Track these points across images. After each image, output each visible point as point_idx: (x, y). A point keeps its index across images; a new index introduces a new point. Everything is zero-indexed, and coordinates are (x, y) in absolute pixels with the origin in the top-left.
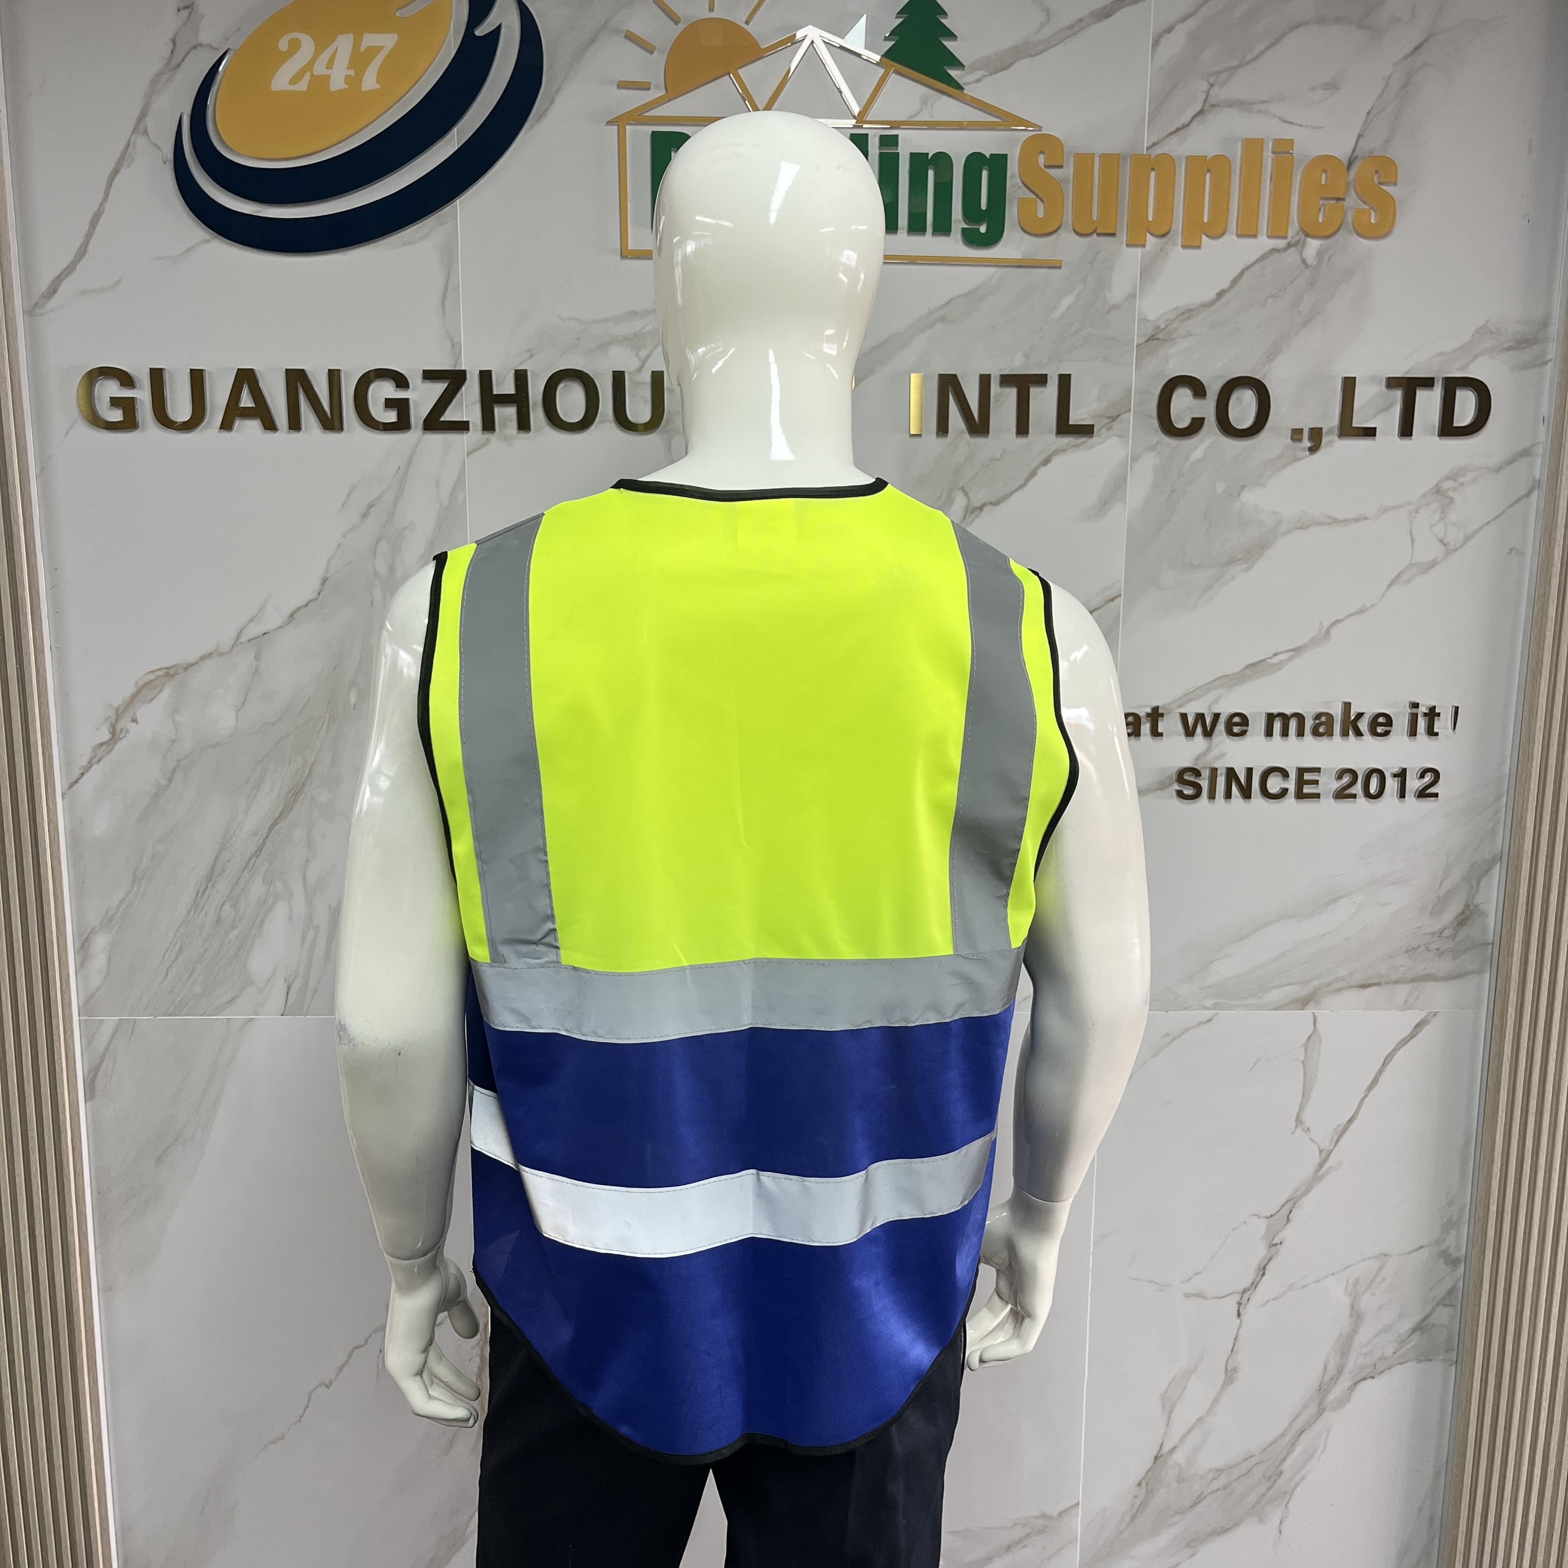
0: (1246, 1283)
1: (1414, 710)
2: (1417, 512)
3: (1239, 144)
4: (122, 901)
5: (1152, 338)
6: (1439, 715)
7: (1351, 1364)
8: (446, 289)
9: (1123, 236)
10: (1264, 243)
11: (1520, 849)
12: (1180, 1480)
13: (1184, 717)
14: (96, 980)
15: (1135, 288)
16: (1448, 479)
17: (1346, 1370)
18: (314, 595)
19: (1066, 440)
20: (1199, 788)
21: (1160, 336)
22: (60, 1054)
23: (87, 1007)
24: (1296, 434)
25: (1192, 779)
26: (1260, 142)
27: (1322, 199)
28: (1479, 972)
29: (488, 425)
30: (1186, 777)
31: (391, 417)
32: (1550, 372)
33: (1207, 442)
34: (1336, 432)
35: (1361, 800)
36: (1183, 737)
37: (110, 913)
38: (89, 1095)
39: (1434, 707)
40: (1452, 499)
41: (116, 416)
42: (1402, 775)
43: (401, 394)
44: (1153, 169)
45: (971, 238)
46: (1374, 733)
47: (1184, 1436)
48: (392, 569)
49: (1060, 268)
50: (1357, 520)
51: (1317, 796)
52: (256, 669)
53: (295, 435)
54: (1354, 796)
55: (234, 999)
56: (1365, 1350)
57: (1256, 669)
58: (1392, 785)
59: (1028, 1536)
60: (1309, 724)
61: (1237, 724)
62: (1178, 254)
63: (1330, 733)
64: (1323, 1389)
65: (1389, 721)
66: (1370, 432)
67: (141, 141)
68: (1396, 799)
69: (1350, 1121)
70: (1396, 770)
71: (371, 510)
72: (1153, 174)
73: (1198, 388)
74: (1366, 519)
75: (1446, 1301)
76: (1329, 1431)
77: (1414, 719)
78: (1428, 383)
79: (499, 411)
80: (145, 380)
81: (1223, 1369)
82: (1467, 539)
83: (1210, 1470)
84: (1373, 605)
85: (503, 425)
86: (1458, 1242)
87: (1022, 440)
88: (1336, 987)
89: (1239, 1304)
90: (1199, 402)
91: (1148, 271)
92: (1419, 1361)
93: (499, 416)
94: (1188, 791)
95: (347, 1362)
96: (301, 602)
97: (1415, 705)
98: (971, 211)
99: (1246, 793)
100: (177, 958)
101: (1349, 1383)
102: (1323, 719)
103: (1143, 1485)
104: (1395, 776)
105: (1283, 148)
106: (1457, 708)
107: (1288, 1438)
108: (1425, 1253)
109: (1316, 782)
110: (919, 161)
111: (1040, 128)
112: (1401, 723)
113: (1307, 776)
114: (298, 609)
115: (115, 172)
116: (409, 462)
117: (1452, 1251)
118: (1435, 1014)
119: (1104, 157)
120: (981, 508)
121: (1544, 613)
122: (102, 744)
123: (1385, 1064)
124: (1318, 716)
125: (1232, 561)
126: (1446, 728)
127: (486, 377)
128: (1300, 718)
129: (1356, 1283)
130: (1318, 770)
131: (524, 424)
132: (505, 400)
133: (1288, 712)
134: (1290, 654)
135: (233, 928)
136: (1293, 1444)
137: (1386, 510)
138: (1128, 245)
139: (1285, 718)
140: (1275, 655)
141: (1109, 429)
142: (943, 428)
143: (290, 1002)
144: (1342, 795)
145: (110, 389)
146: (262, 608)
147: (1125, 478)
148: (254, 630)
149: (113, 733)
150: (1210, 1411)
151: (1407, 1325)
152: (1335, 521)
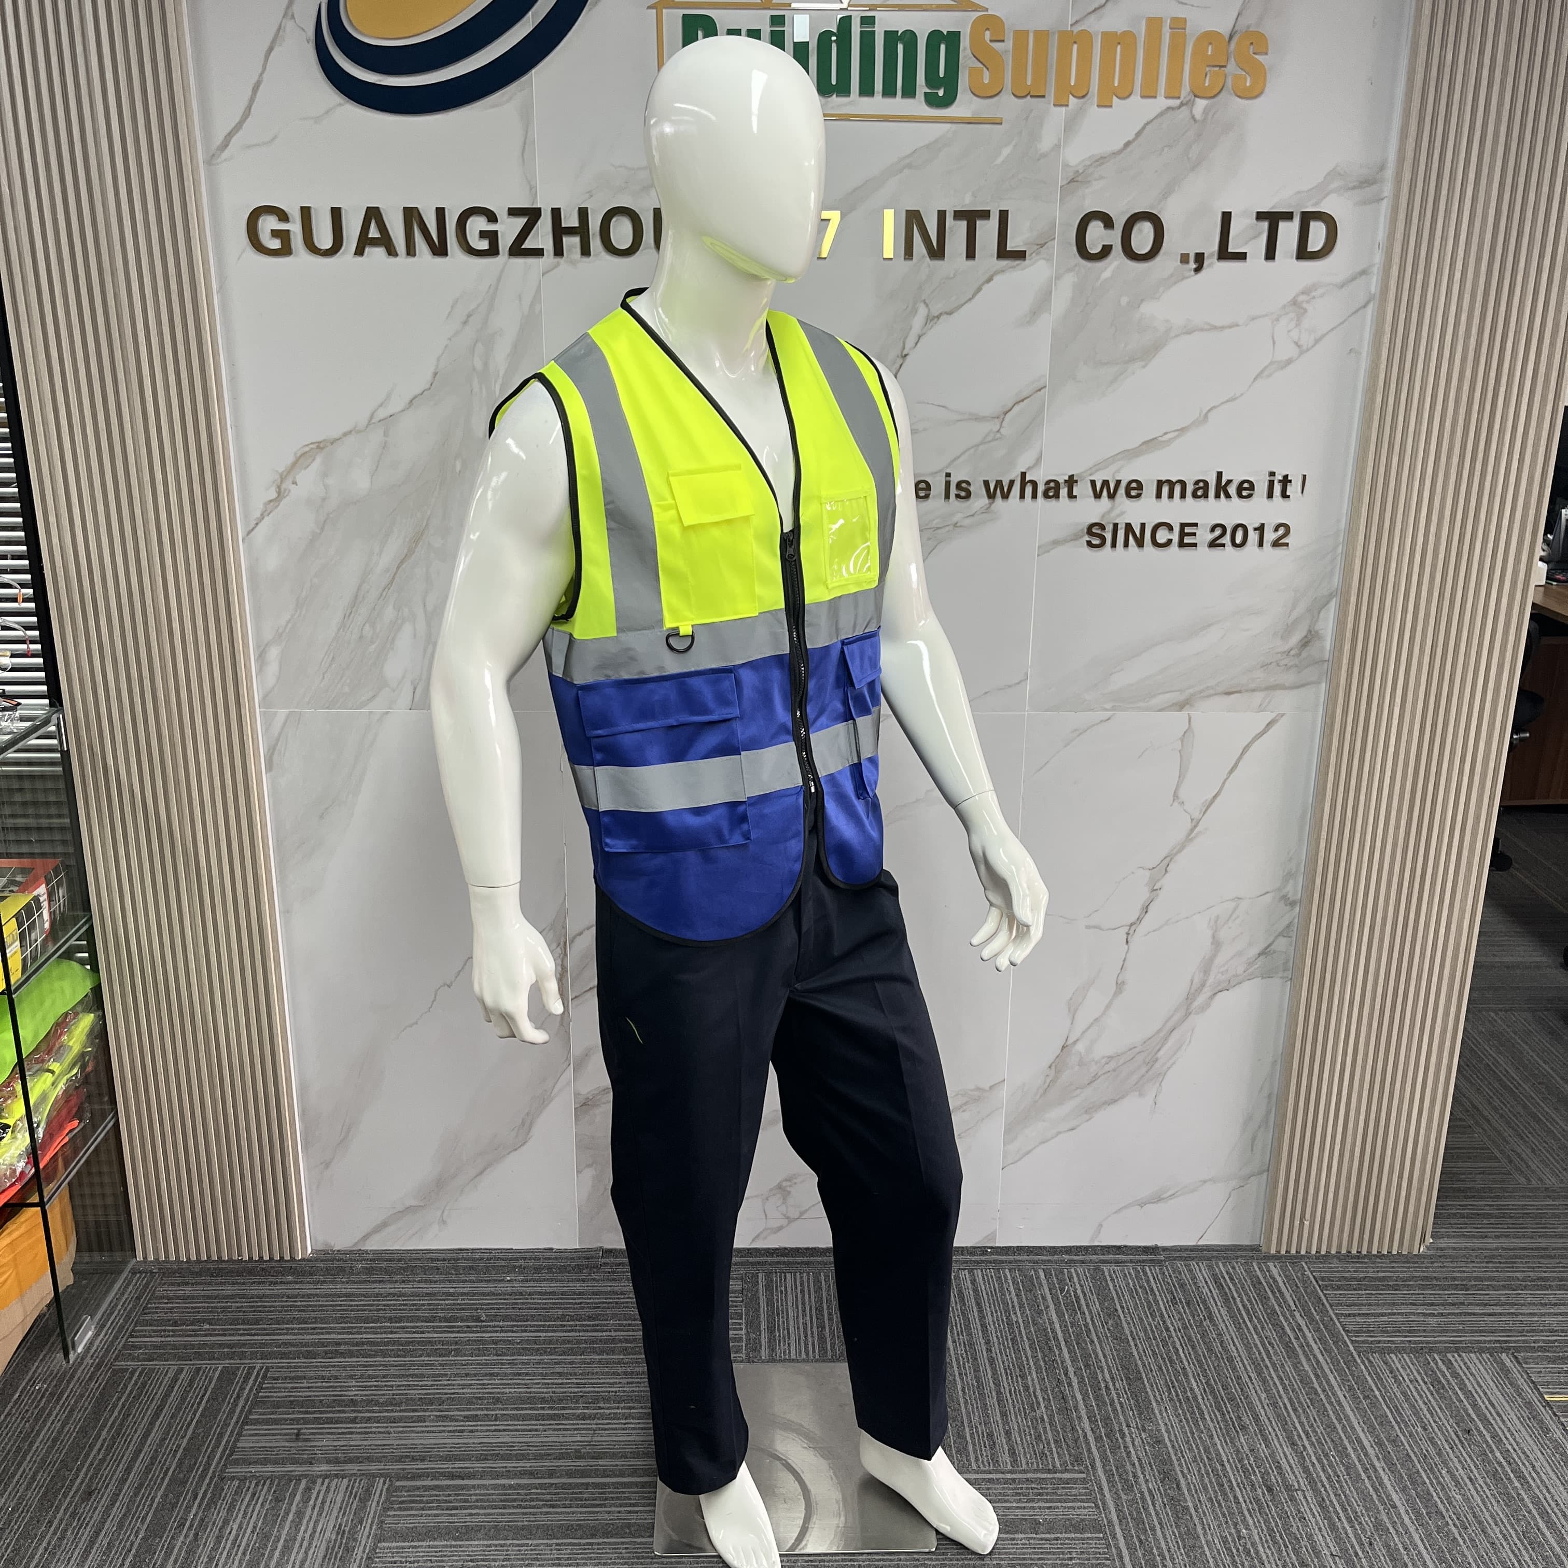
0: (1133, 919)
1: (1272, 478)
2: (1277, 320)
3: (1144, 22)
4: (289, 621)
5: (1072, 181)
6: (1290, 481)
7: (1211, 980)
8: (525, 143)
9: (1051, 97)
10: (1162, 102)
11: (1350, 586)
12: (1081, 1064)
13: (1093, 483)
14: (271, 680)
15: (1059, 140)
16: (1303, 293)
17: (1208, 984)
18: (428, 386)
19: (1004, 263)
20: (1103, 540)
21: (1080, 179)
22: (248, 735)
23: (266, 701)
24: (1184, 259)
25: (1099, 532)
26: (1160, 19)
27: (1208, 66)
28: (1318, 683)
29: (559, 251)
30: (1094, 531)
31: (484, 245)
32: (1385, 207)
33: (1115, 264)
34: (1216, 256)
35: (1229, 548)
36: (1093, 499)
37: (281, 630)
38: (269, 768)
39: (1287, 476)
40: (1305, 311)
41: (275, 244)
42: (1261, 529)
43: (492, 227)
44: (1075, 42)
45: (932, 101)
46: (1240, 496)
47: (1084, 1032)
48: (486, 365)
49: (1001, 124)
50: (1230, 327)
51: (1195, 545)
52: (385, 443)
53: (411, 260)
54: (1223, 545)
55: (374, 697)
56: (1222, 969)
57: (1150, 445)
58: (1253, 536)
59: (966, 1103)
60: (1190, 489)
61: (1134, 489)
62: (1094, 111)
63: (1206, 496)
64: (1190, 998)
65: (1252, 487)
66: (1242, 256)
67: (289, 25)
68: (1256, 548)
69: (1215, 797)
70: (1257, 525)
71: (471, 319)
72: (1075, 46)
73: (1108, 222)
74: (1237, 325)
75: (1285, 932)
76: (1193, 1030)
77: (1271, 484)
78: (1289, 216)
79: (566, 240)
80: (295, 215)
81: (1114, 983)
82: (1317, 341)
83: (1104, 1057)
84: (1242, 395)
85: (569, 250)
86: (1295, 889)
87: (970, 263)
88: (1207, 694)
89: (1128, 934)
90: (1109, 232)
91: (1070, 126)
92: (1263, 978)
93: (567, 245)
94: (1096, 541)
95: (463, 968)
96: (418, 391)
97: (1272, 474)
98: (932, 79)
99: (1140, 543)
100: (330, 665)
101: (1209, 994)
102: (1201, 484)
103: (1053, 1068)
104: (1255, 529)
105: (1179, 24)
106: (1304, 476)
107: (1162, 1035)
108: (1268, 898)
109: (1194, 534)
110: (891, 37)
111: (987, 10)
112: (1261, 488)
113: (1187, 530)
114: (415, 397)
115: (270, 50)
116: (499, 280)
117: (1290, 895)
118: (1283, 715)
119: (1036, 33)
120: (938, 317)
121: (1372, 400)
122: (271, 501)
123: (1243, 753)
124: (1197, 482)
125: (1132, 360)
126: (1297, 492)
127: (556, 214)
128: (1183, 484)
129: (1218, 917)
130: (1196, 525)
131: (585, 251)
132: (571, 231)
133: (1174, 480)
134: (1176, 433)
135: (372, 642)
136: (1166, 1039)
137: (1253, 319)
138: (1054, 105)
139: (1171, 484)
140: (1166, 434)
141: (1037, 254)
142: (909, 253)
143: (416, 700)
144: (1213, 544)
145: (269, 223)
146: (388, 397)
147: (1051, 293)
148: (382, 413)
149: (279, 493)
150: (1104, 1013)
151: (1254, 951)
152: (1214, 328)
